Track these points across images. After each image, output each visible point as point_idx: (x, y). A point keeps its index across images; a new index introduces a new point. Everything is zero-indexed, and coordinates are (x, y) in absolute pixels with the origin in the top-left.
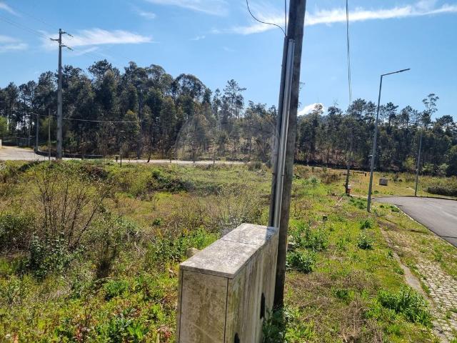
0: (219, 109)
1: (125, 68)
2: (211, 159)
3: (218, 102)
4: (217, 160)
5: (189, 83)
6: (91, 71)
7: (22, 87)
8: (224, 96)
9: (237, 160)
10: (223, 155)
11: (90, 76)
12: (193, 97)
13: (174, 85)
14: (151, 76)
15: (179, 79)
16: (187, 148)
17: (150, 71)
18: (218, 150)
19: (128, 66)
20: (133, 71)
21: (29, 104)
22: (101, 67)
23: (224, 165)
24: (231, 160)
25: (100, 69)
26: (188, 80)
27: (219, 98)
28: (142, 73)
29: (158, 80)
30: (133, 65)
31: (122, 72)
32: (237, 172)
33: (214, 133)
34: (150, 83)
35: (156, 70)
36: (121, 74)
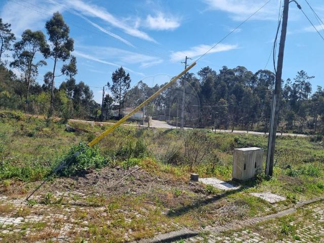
0: (289, 94)
1: (220, 71)
2: (280, 132)
3: (289, 88)
4: (285, 132)
5: (265, 76)
6: (199, 74)
7: (161, 86)
8: (294, 84)
9: (303, 133)
10: (291, 129)
11: (198, 77)
12: (268, 86)
13: (253, 79)
14: (236, 74)
15: (257, 73)
16: (261, 123)
17: (236, 71)
18: (286, 125)
19: (222, 69)
20: (225, 71)
21: (164, 96)
22: (205, 71)
23: (289, 136)
24: (297, 133)
25: (204, 72)
26: (264, 74)
27: (289, 85)
28: (231, 72)
29: (241, 76)
30: (225, 68)
31: (218, 73)
32: (297, 141)
33: (284, 112)
34: (236, 79)
35: (241, 69)
36: (217, 74)
